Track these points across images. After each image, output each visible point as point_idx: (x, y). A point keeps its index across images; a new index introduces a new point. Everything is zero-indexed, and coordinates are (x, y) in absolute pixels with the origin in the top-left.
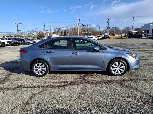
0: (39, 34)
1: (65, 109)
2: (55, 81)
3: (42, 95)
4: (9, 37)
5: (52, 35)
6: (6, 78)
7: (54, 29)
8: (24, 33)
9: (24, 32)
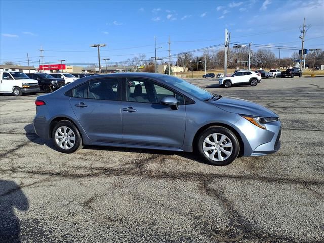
0: (147, 67)
1: (39, 220)
2: (83, 164)
3: (33, 189)
4: (92, 72)
5: (172, 68)
6: (11, 151)
7: (178, 55)
8: (120, 65)
9: (120, 63)
